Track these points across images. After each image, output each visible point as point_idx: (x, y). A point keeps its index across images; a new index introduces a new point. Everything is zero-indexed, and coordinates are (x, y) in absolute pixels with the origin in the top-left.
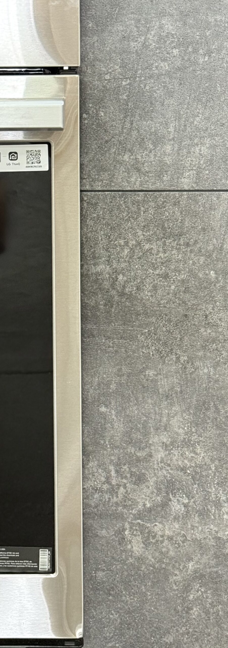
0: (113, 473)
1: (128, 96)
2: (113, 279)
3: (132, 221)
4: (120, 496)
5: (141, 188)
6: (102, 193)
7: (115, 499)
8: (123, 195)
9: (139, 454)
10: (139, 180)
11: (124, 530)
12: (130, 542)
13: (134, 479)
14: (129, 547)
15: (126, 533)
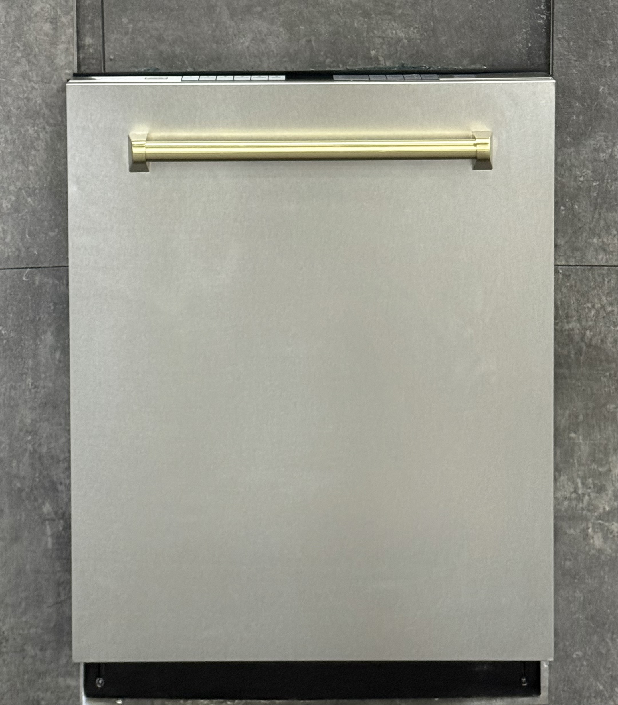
0: (580, 485)
1: (598, 194)
2: (582, 333)
3: (598, 289)
4: (585, 502)
5: (606, 264)
6: (574, 267)
7: (581, 505)
8: (591, 268)
9: (600, 470)
10: (605, 257)
11: (588, 528)
12: (593, 538)
13: (596, 489)
14: (591, 541)
15: (590, 530)
